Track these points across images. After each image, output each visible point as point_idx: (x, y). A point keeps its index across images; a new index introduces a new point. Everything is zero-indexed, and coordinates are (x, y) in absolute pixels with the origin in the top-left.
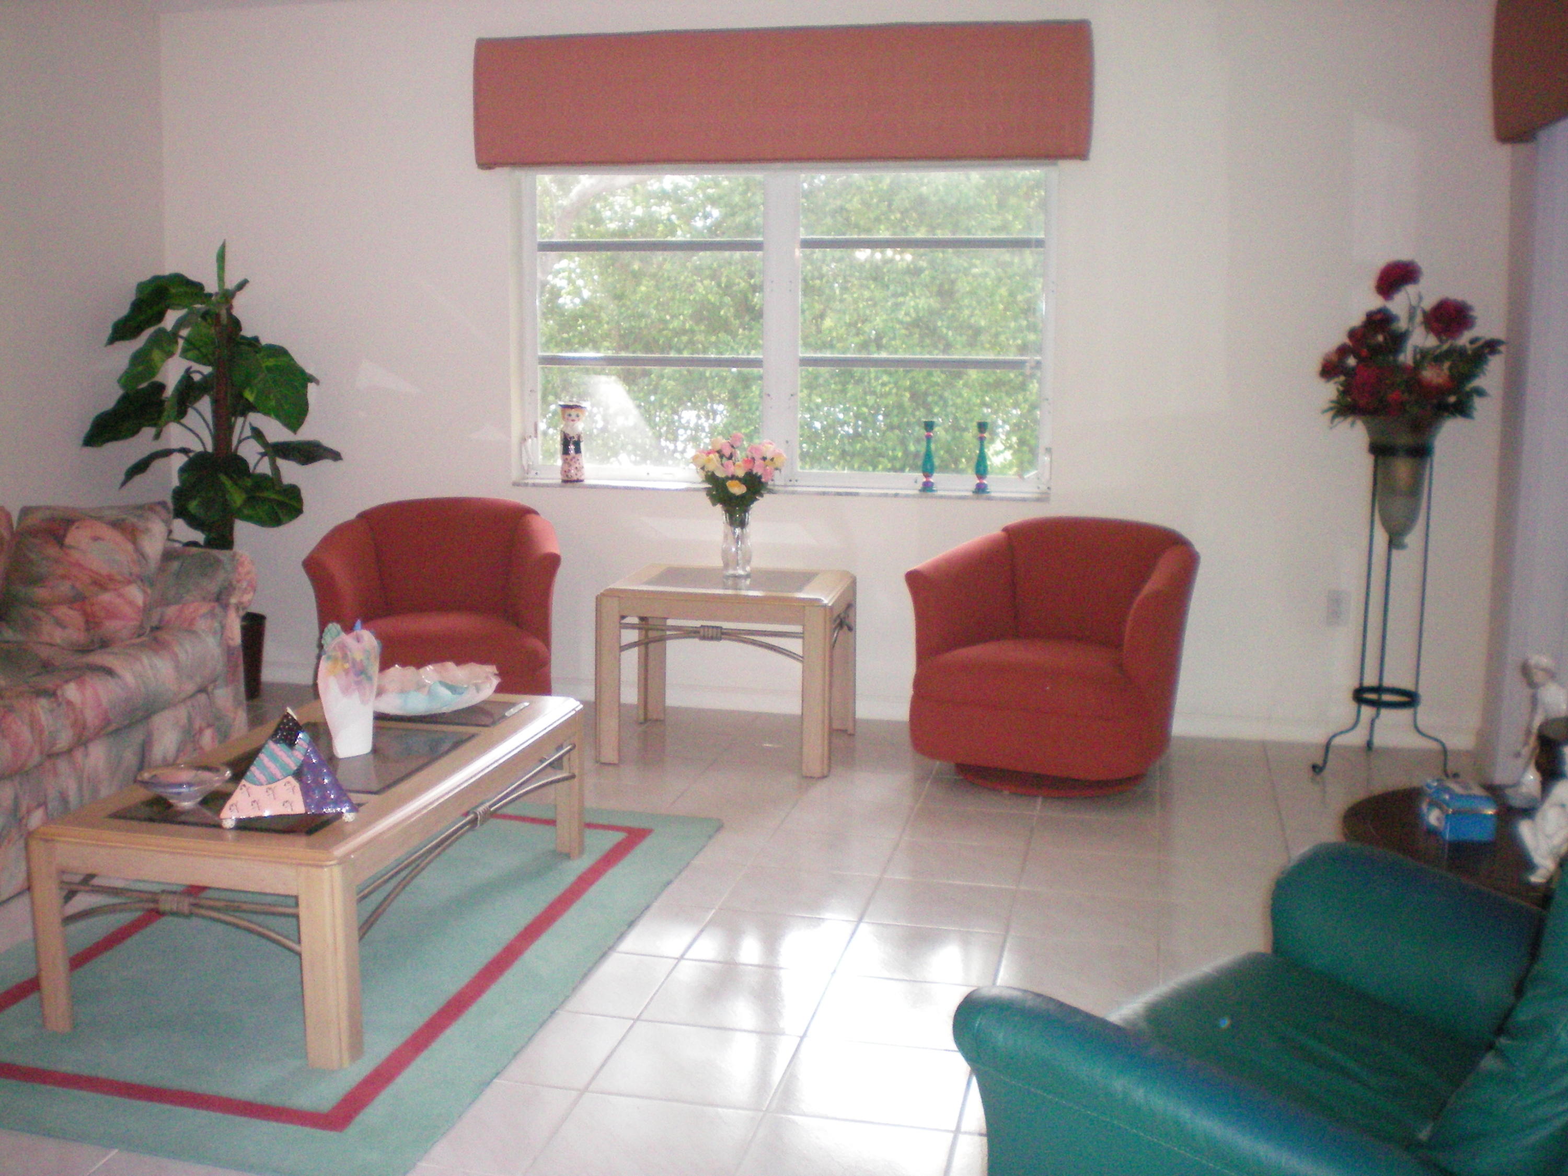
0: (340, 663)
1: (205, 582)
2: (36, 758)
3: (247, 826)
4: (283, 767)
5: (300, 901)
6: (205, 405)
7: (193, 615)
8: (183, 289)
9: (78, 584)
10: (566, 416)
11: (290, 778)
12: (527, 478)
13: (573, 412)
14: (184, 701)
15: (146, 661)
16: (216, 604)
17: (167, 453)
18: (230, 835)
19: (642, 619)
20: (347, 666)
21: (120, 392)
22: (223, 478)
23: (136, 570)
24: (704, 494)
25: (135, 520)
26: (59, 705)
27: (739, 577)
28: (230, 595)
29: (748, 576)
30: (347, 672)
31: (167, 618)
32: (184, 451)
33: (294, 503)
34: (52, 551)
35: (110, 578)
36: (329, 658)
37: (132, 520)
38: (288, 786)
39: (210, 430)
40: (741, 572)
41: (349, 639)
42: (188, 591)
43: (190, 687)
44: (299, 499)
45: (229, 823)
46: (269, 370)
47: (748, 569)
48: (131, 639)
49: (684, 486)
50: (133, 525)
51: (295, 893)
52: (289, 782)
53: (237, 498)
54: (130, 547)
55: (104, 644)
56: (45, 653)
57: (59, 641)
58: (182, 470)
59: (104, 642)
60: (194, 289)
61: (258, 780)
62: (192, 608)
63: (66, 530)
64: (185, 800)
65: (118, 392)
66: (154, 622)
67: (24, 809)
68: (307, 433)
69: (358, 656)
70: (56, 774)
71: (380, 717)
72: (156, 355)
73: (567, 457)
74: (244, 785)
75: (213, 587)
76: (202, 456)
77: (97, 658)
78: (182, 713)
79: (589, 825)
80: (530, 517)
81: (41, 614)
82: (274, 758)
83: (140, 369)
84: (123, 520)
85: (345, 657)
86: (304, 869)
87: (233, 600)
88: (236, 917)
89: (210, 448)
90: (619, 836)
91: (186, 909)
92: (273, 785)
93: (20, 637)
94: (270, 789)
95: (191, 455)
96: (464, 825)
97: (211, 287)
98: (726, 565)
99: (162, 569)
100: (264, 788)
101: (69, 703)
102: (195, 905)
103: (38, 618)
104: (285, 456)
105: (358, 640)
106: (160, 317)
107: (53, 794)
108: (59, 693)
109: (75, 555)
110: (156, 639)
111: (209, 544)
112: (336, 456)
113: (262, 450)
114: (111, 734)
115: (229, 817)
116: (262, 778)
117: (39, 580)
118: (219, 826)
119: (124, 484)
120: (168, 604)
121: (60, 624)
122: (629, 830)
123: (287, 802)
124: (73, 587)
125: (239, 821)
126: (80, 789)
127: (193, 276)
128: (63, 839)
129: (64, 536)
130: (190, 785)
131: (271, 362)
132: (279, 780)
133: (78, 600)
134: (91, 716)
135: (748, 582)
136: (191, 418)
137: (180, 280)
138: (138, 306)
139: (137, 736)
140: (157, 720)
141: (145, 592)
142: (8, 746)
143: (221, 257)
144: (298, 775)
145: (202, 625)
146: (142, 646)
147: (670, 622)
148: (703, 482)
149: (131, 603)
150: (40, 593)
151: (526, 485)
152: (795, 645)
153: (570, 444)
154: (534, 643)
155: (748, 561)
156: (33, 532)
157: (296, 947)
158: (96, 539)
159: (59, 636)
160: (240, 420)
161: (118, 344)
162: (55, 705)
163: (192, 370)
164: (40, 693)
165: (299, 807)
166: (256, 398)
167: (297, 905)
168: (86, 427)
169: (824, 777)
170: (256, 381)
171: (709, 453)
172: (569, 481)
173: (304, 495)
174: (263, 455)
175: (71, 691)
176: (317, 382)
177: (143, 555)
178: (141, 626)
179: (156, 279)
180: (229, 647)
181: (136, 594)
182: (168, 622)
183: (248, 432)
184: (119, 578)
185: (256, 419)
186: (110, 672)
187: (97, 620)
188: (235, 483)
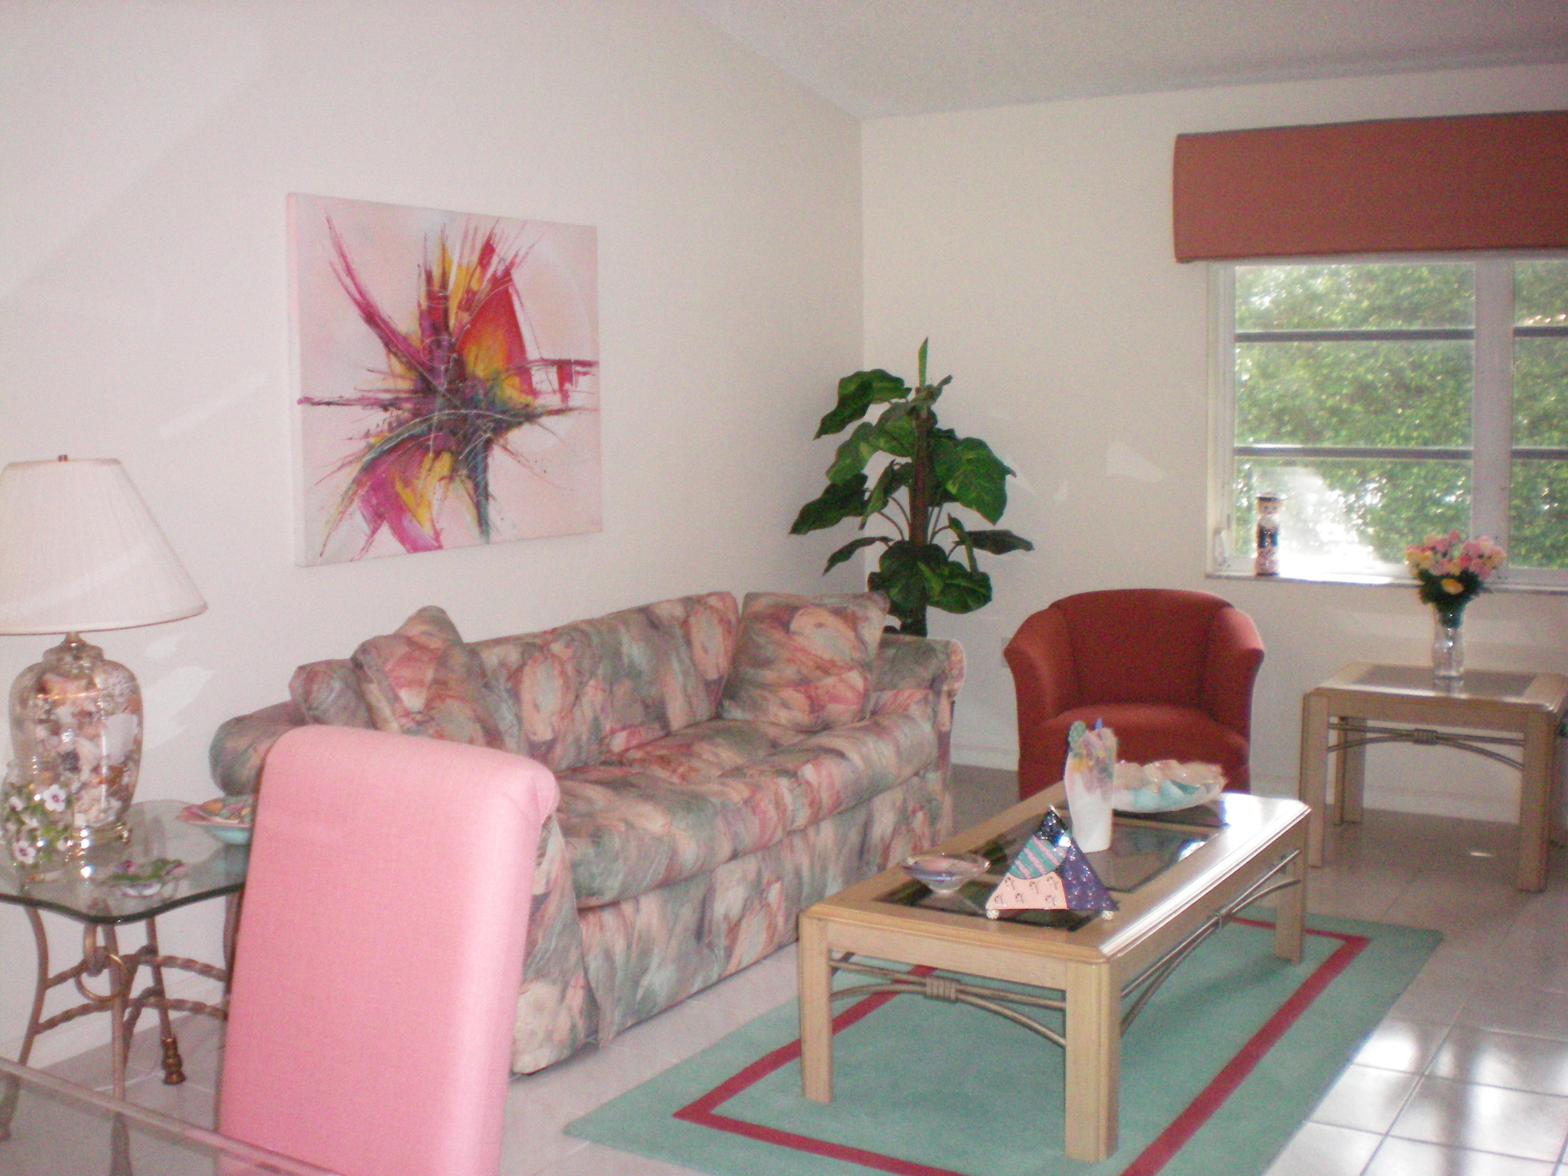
0: (1085, 760)
1: (919, 670)
2: (779, 834)
3: (1012, 918)
4: (1046, 862)
5: (1068, 995)
6: (903, 494)
7: (908, 701)
8: (886, 384)
9: (803, 668)
10: (1263, 509)
11: (1053, 874)
12: (1221, 570)
13: (1269, 504)
14: (900, 784)
15: (871, 745)
16: (928, 691)
17: (869, 541)
18: (994, 925)
19: (1343, 719)
20: (1091, 763)
21: (827, 483)
22: (922, 567)
23: (857, 656)
24: (1417, 591)
25: (856, 609)
26: (800, 785)
27: (1450, 678)
28: (942, 682)
29: (1459, 678)
30: (1091, 769)
31: (881, 703)
32: (884, 540)
33: (983, 590)
34: (779, 635)
35: (833, 663)
36: (1076, 755)
37: (852, 608)
38: (1051, 881)
39: (908, 520)
40: (1454, 673)
41: (1091, 736)
42: (903, 678)
43: (908, 771)
44: (988, 588)
45: (992, 914)
46: (969, 461)
47: (1462, 669)
48: (852, 722)
49: (1386, 580)
50: (854, 613)
51: (1062, 987)
52: (1051, 878)
53: (935, 586)
54: (851, 634)
55: (827, 727)
56: (772, 732)
57: (783, 721)
58: (884, 558)
59: (827, 725)
60: (895, 385)
61: (1023, 874)
62: (907, 693)
63: (792, 617)
64: (944, 888)
65: (825, 483)
66: (870, 706)
67: (765, 881)
68: (1003, 524)
69: (1101, 754)
70: (792, 848)
71: (1117, 814)
72: (863, 448)
73: (1262, 549)
74: (1009, 879)
75: (926, 674)
76: (901, 543)
77: (824, 740)
78: (897, 795)
79: (1311, 932)
80: (1225, 610)
81: (766, 694)
82: (1039, 854)
83: (848, 461)
84: (845, 608)
85: (1089, 755)
86: (1072, 965)
87: (945, 688)
88: (1004, 1007)
89: (907, 538)
90: (1336, 944)
91: (953, 995)
92: (1035, 880)
93: (748, 716)
94: (1034, 883)
95: (891, 544)
96: (1208, 928)
97: (911, 381)
98: (1438, 666)
99: (879, 656)
100: (1028, 882)
101: (808, 783)
102: (962, 992)
103: (765, 699)
104: (982, 547)
105: (1100, 736)
106: (862, 412)
107: (789, 867)
108: (799, 774)
109: (800, 641)
110: (877, 724)
111: (905, 629)
112: (1027, 546)
113: (957, 539)
114: (839, 813)
115: (993, 908)
116: (1026, 872)
117: (766, 663)
118: (984, 916)
119: (827, 570)
120: (883, 690)
121: (785, 705)
122: (1347, 938)
123: (1050, 896)
124: (799, 671)
125: (1002, 912)
126: (812, 865)
127: (893, 372)
128: (833, 918)
129: (789, 622)
130: (950, 874)
131: (971, 455)
132: (1041, 875)
133: (803, 683)
134: (826, 798)
135: (1462, 683)
136: (891, 509)
137: (881, 375)
138: (843, 401)
139: (861, 816)
140: (877, 801)
141: (866, 679)
142: (757, 822)
143: (923, 353)
144: (1060, 871)
145: (915, 710)
146: (866, 729)
147: (1371, 723)
148: (1414, 578)
149: (852, 688)
150: (769, 675)
151: (1219, 577)
152: (1514, 753)
153: (1266, 537)
154: (1234, 739)
155: (1460, 663)
156: (757, 618)
157: (1061, 1041)
158: (820, 625)
159: (784, 716)
160: (936, 510)
161: (824, 437)
162: (795, 785)
163: (895, 462)
164: (783, 772)
165: (1060, 903)
166: (958, 490)
167: (1064, 999)
168: (794, 516)
169: (1541, 891)
170: (957, 474)
171: (1424, 550)
172: (1265, 574)
173: (993, 582)
174: (957, 544)
175: (808, 772)
176: (1014, 475)
177: (862, 642)
178: (862, 711)
179: (858, 375)
180: (940, 731)
181: (855, 678)
182: (884, 705)
183: (944, 521)
184: (840, 663)
185: (954, 509)
186: (840, 754)
187: (822, 703)
188: (933, 570)
